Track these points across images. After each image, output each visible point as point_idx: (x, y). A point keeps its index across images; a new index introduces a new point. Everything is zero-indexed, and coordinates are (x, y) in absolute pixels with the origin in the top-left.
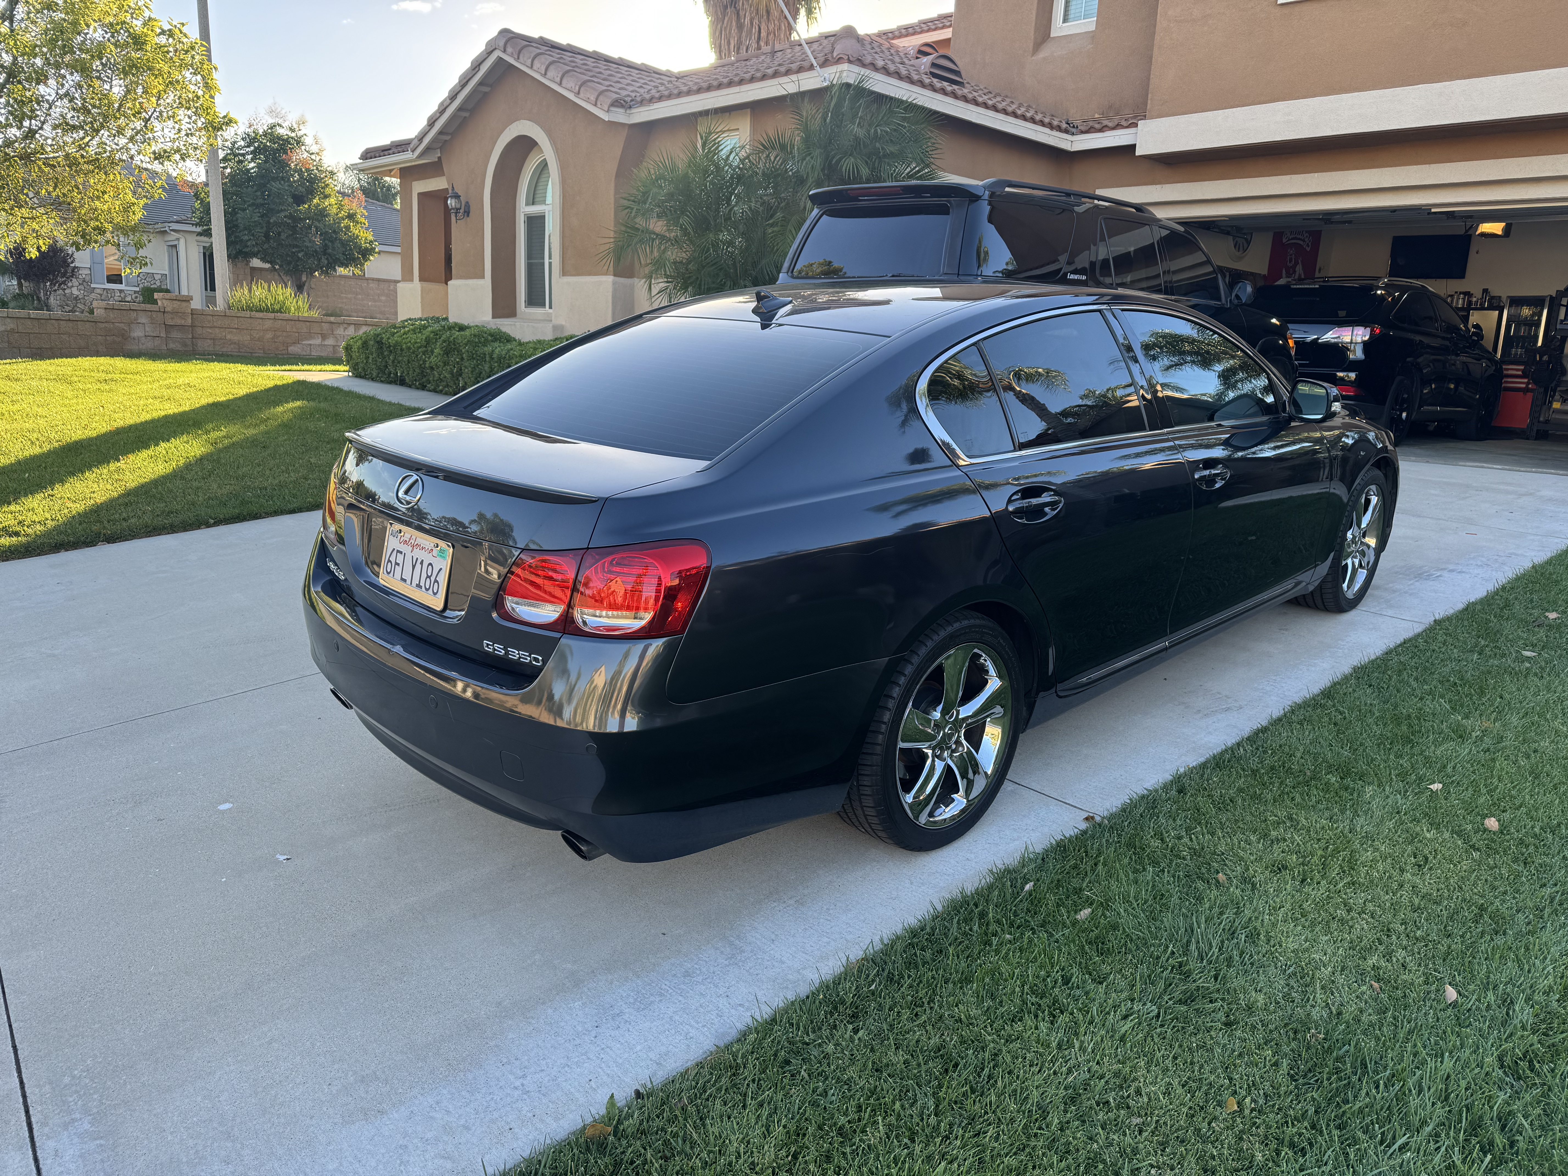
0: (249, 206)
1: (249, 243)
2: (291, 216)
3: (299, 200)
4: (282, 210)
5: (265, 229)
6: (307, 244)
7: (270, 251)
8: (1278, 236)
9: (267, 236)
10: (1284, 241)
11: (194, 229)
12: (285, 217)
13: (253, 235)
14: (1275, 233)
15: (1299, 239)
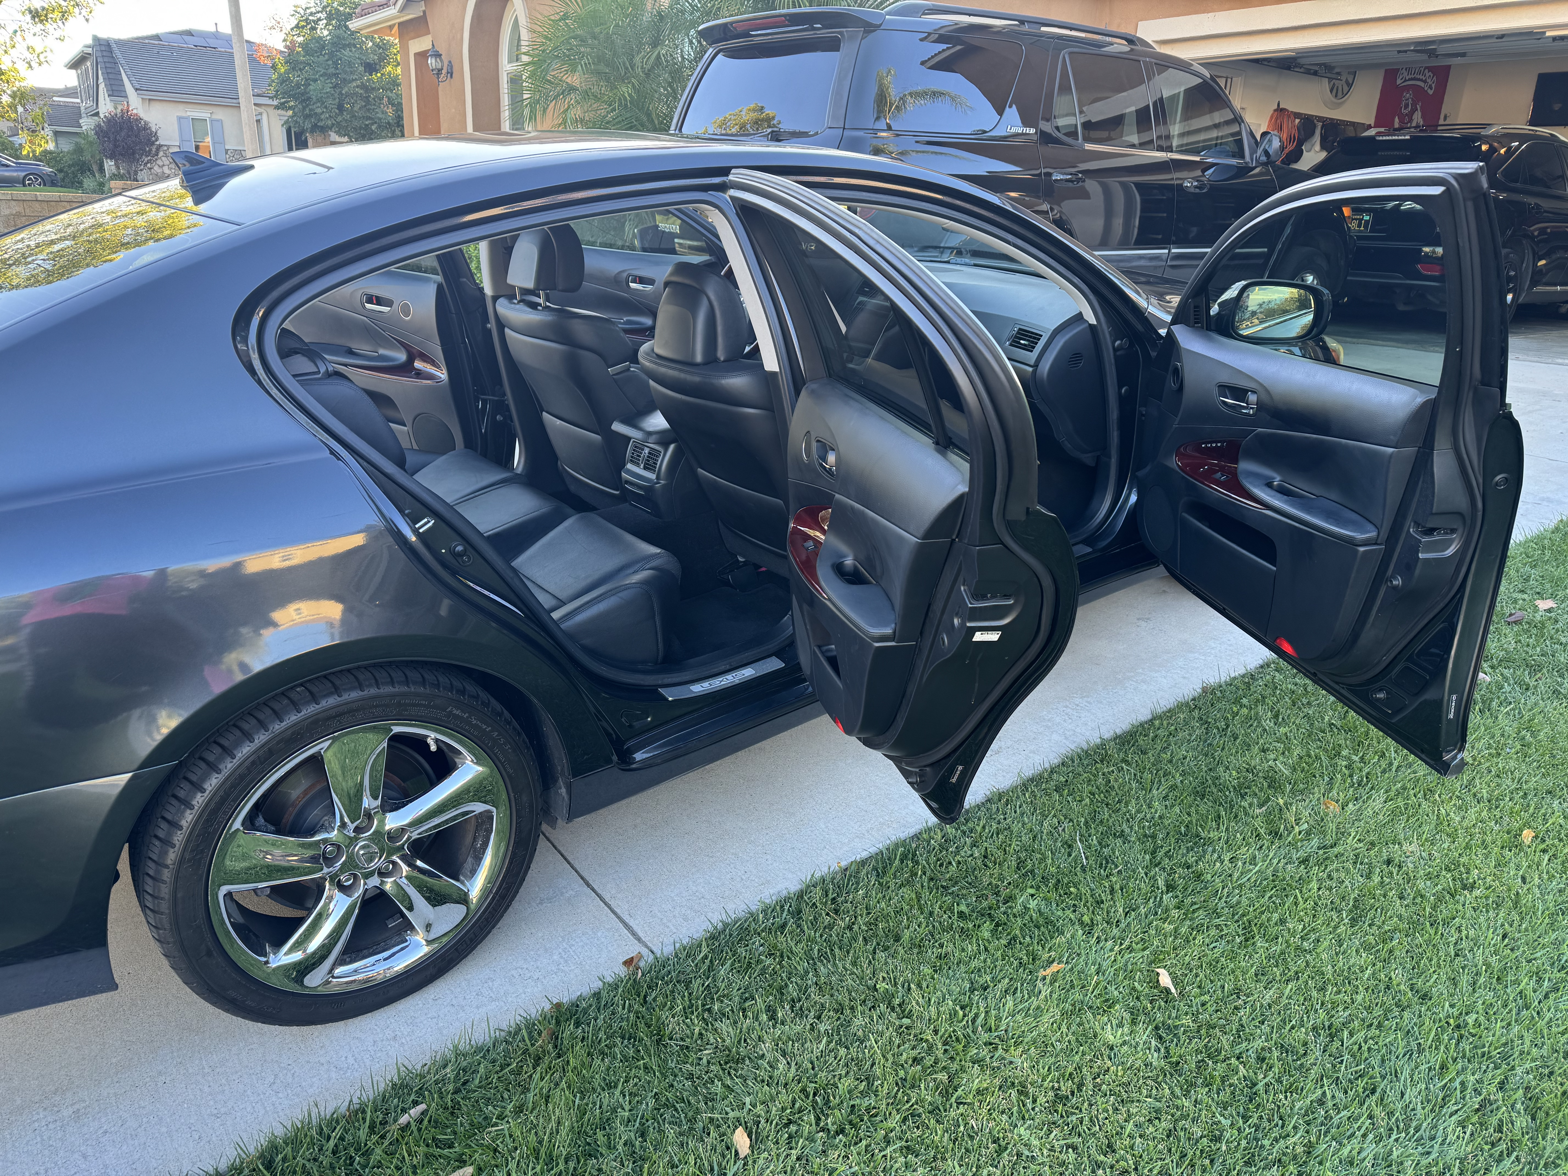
0: (321, 76)
1: (322, 117)
2: (363, 86)
3: (371, 68)
4: (353, 80)
5: (337, 100)
6: (380, 115)
7: (344, 124)
8: (1391, 75)
9: (340, 107)
10: (1399, 82)
11: (270, 102)
12: (357, 87)
13: (326, 107)
14: (1386, 71)
15: (1421, 80)
